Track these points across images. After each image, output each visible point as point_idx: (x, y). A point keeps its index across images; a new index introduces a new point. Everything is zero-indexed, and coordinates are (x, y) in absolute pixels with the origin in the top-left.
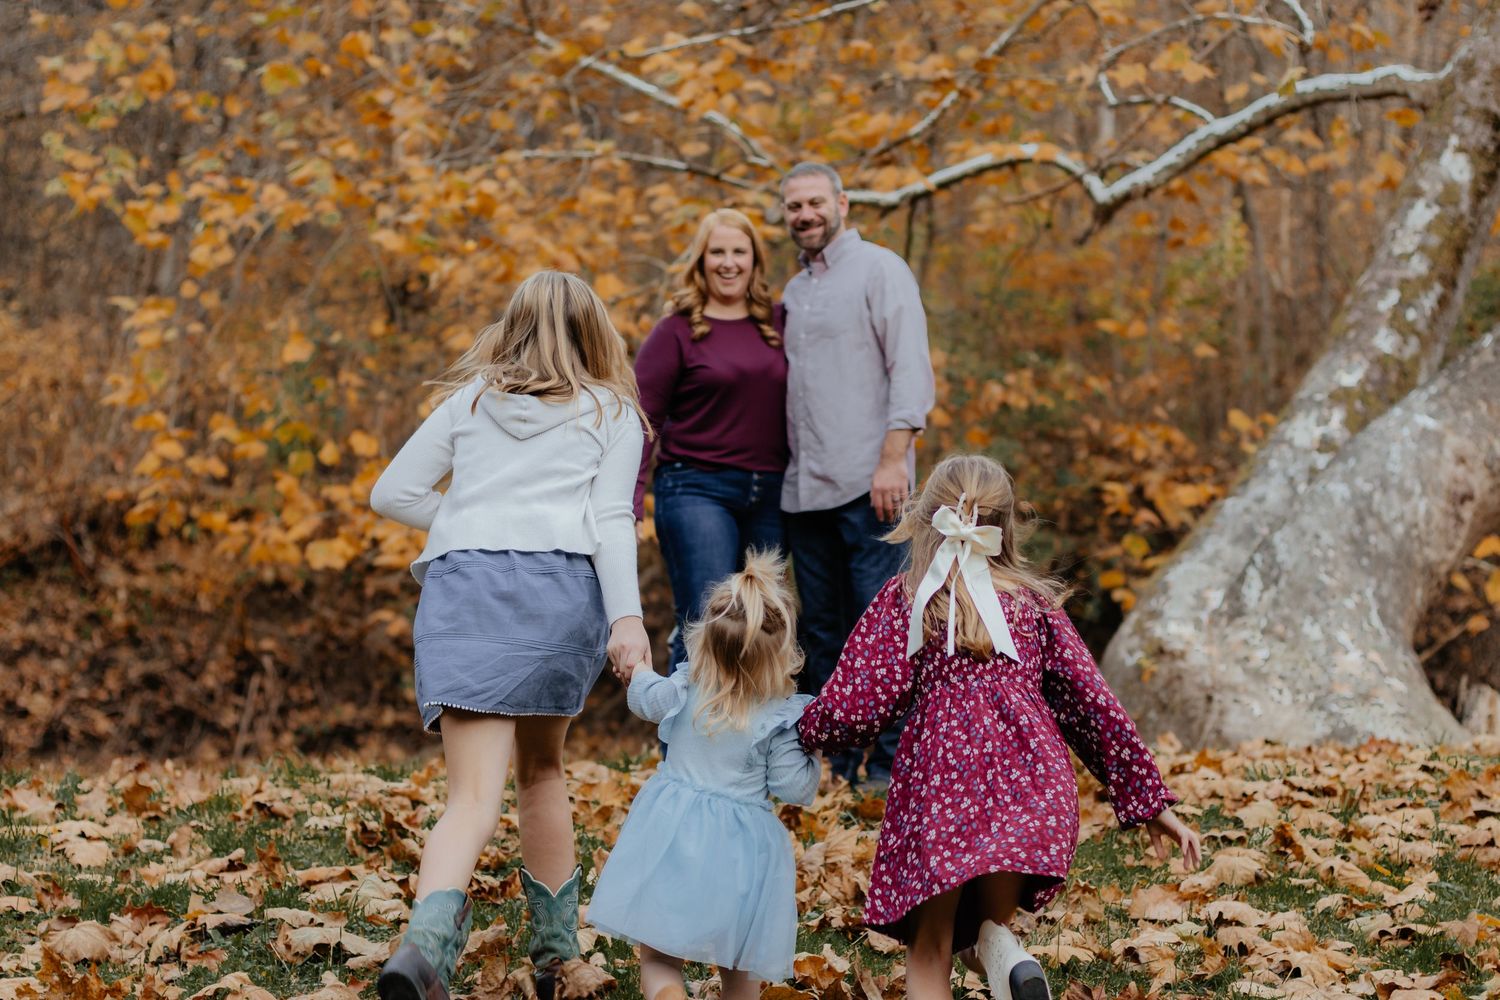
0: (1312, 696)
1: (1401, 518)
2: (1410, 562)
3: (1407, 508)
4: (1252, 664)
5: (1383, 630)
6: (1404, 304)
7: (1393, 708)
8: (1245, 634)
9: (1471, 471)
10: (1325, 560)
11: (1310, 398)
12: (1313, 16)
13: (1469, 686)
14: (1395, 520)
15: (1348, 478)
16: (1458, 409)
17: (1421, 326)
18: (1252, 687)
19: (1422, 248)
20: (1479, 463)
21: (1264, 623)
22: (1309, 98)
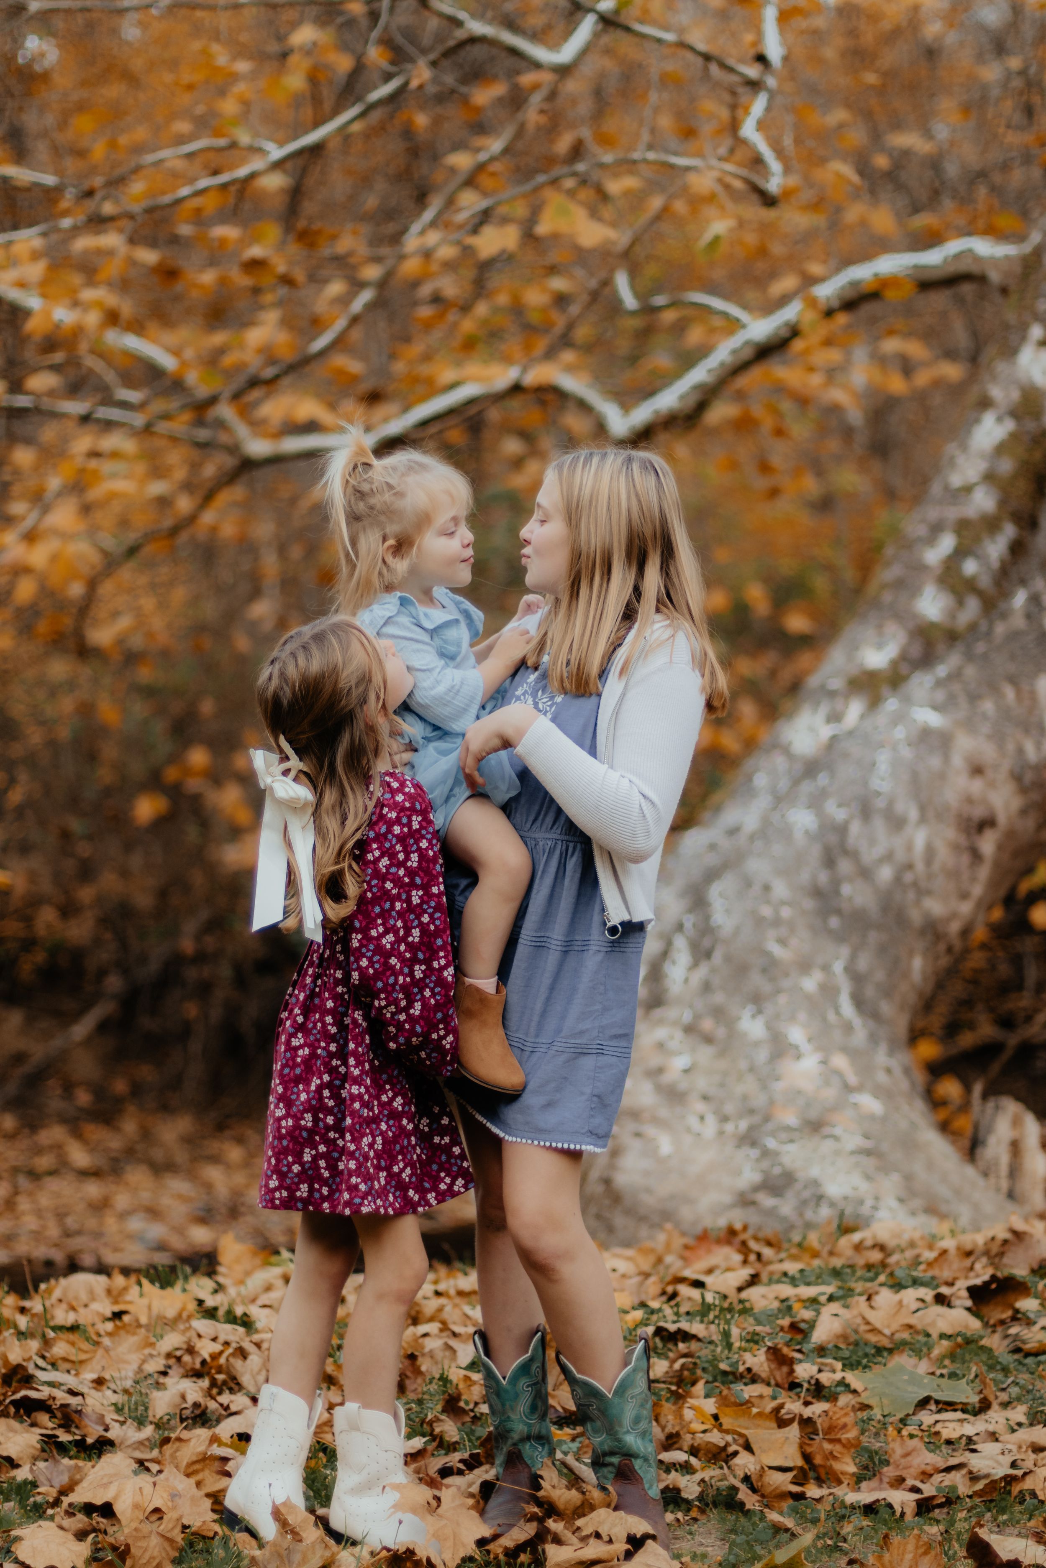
0: (743, 1125)
1: (889, 857)
2: (901, 920)
3: (898, 843)
4: (668, 1078)
5: (857, 1021)
6: (960, 553)
7: (854, 1141)
8: (661, 1033)
9: (992, 785)
10: (777, 922)
11: (823, 687)
12: (780, 153)
13: (985, 1096)
14: (881, 860)
15: (816, 803)
16: (974, 698)
17: (985, 582)
18: (664, 1112)
19: (989, 477)
20: (1002, 775)
21: (687, 1017)
22: (866, 289)
